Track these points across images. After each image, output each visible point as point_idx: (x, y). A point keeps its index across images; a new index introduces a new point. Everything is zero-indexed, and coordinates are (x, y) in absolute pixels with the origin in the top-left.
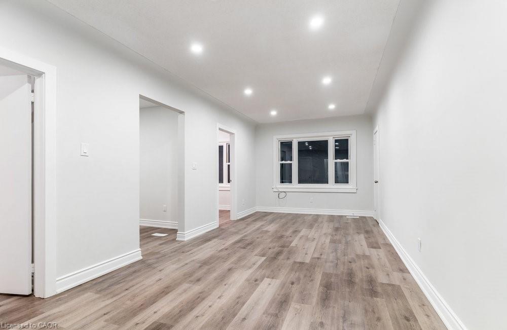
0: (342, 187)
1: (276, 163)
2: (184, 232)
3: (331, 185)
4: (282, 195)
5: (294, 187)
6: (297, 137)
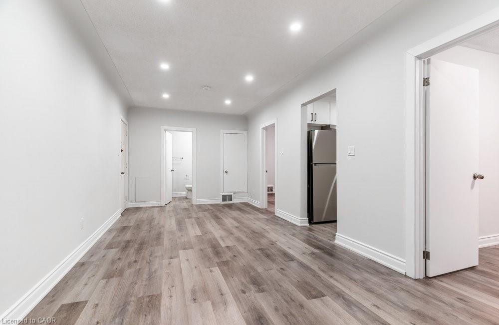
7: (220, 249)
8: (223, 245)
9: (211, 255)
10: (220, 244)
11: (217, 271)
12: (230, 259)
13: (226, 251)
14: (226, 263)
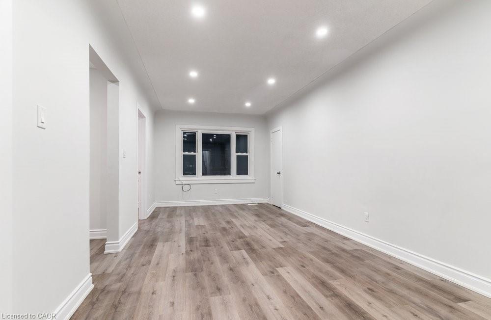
0: (242, 177)
1: (179, 153)
2: (118, 240)
3: (234, 177)
4: (186, 188)
5: (199, 179)
6: (201, 128)
7: (247, 248)
8: (244, 252)
9: (252, 242)
10: (247, 252)
11: (246, 234)
12: (238, 239)
13: (240, 246)
14: (240, 237)
